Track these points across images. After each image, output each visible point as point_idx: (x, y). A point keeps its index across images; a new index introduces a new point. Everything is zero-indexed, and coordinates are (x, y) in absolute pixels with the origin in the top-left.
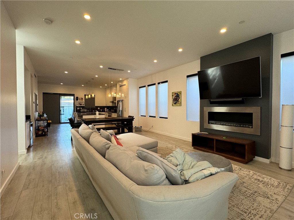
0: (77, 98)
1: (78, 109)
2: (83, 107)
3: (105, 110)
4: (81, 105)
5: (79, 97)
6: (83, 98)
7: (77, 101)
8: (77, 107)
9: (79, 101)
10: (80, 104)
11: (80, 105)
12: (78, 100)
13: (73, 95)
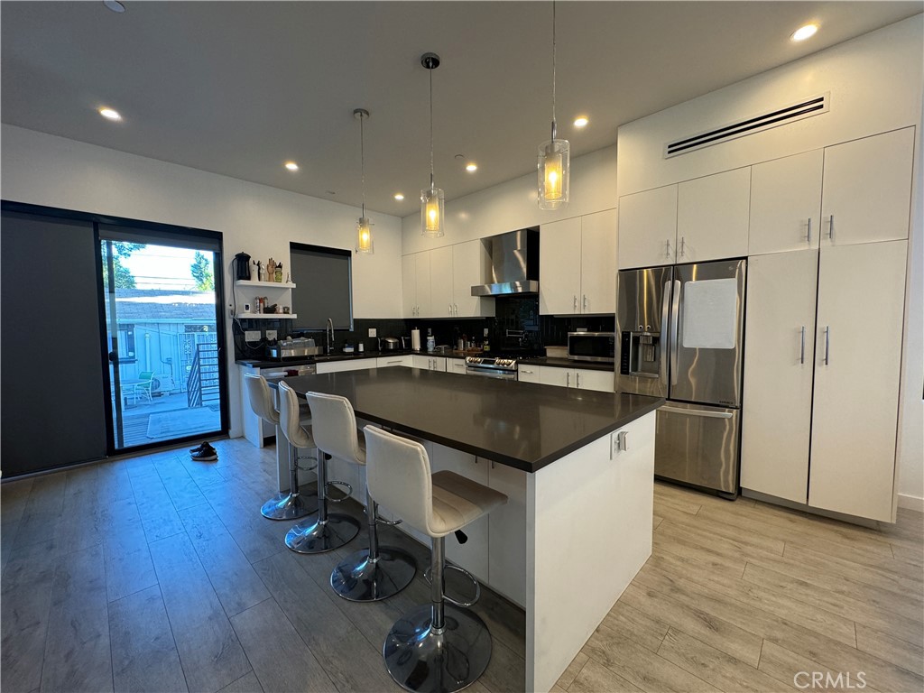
0: (242, 259)
1: (252, 336)
2: (285, 328)
3: (409, 343)
4: (272, 310)
5: (259, 255)
6: (280, 266)
7: (242, 282)
8: (242, 326)
9: (254, 281)
10: (269, 304)
11: (267, 310)
12: (249, 278)
13: (211, 239)
